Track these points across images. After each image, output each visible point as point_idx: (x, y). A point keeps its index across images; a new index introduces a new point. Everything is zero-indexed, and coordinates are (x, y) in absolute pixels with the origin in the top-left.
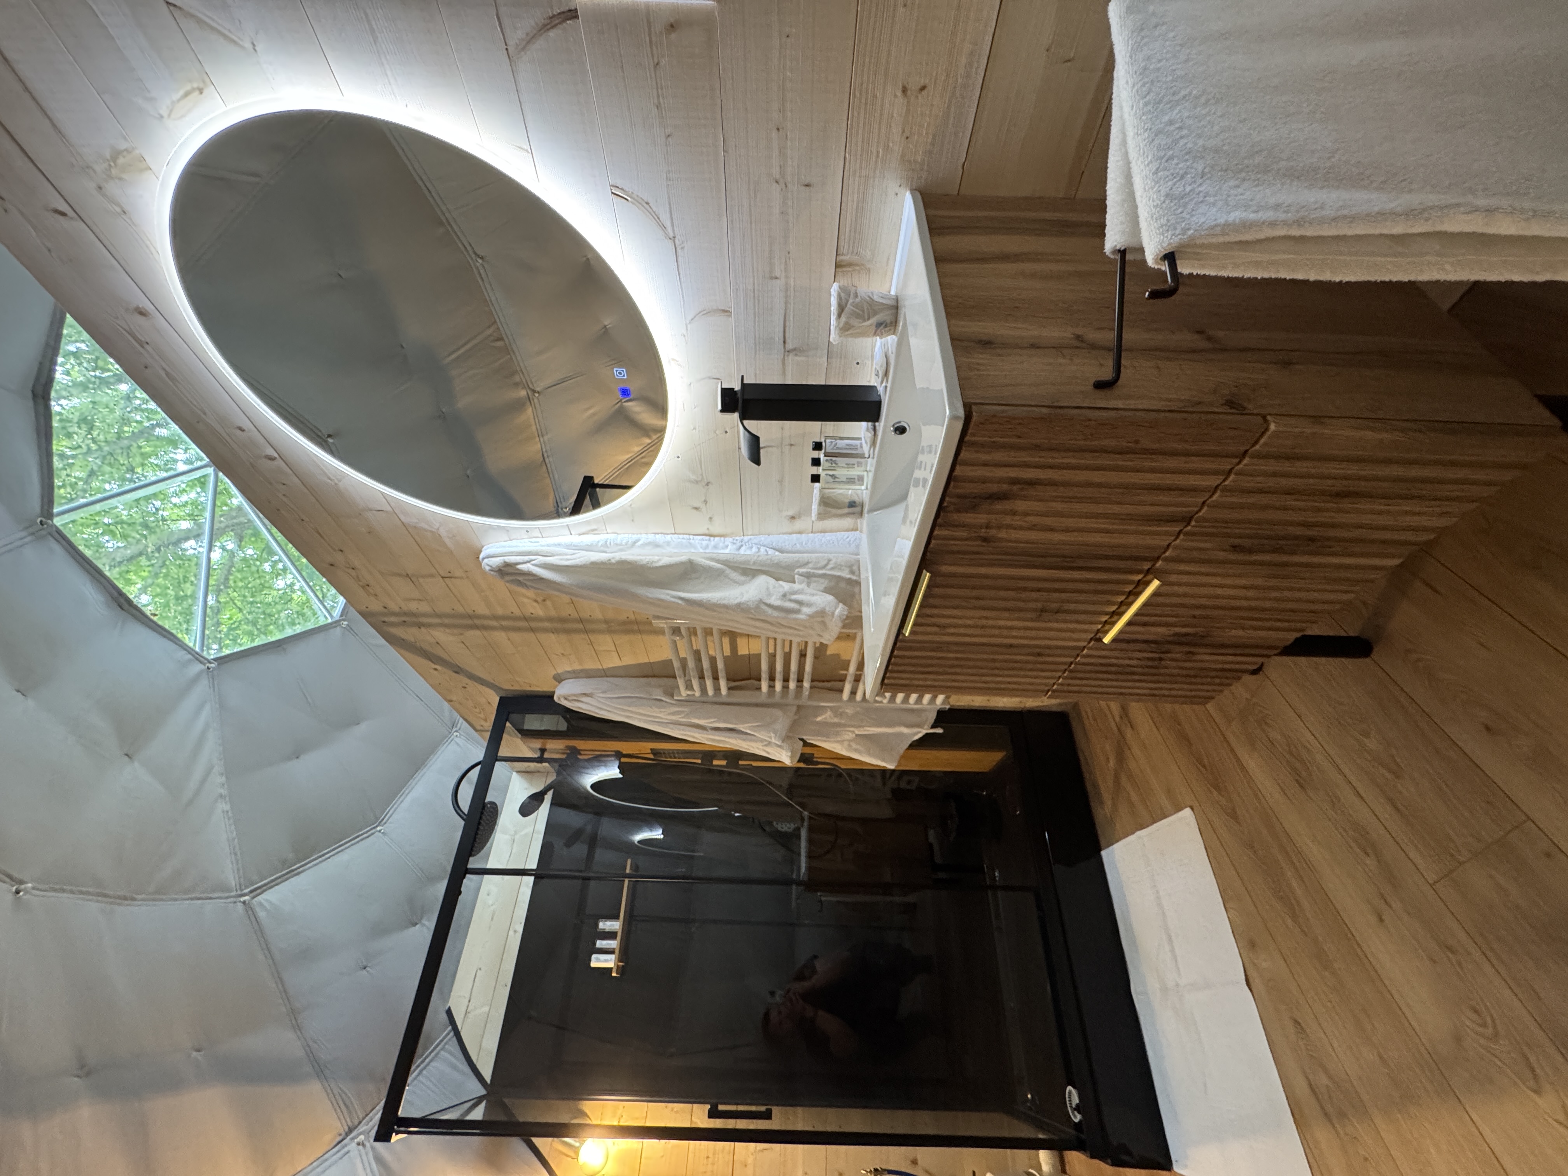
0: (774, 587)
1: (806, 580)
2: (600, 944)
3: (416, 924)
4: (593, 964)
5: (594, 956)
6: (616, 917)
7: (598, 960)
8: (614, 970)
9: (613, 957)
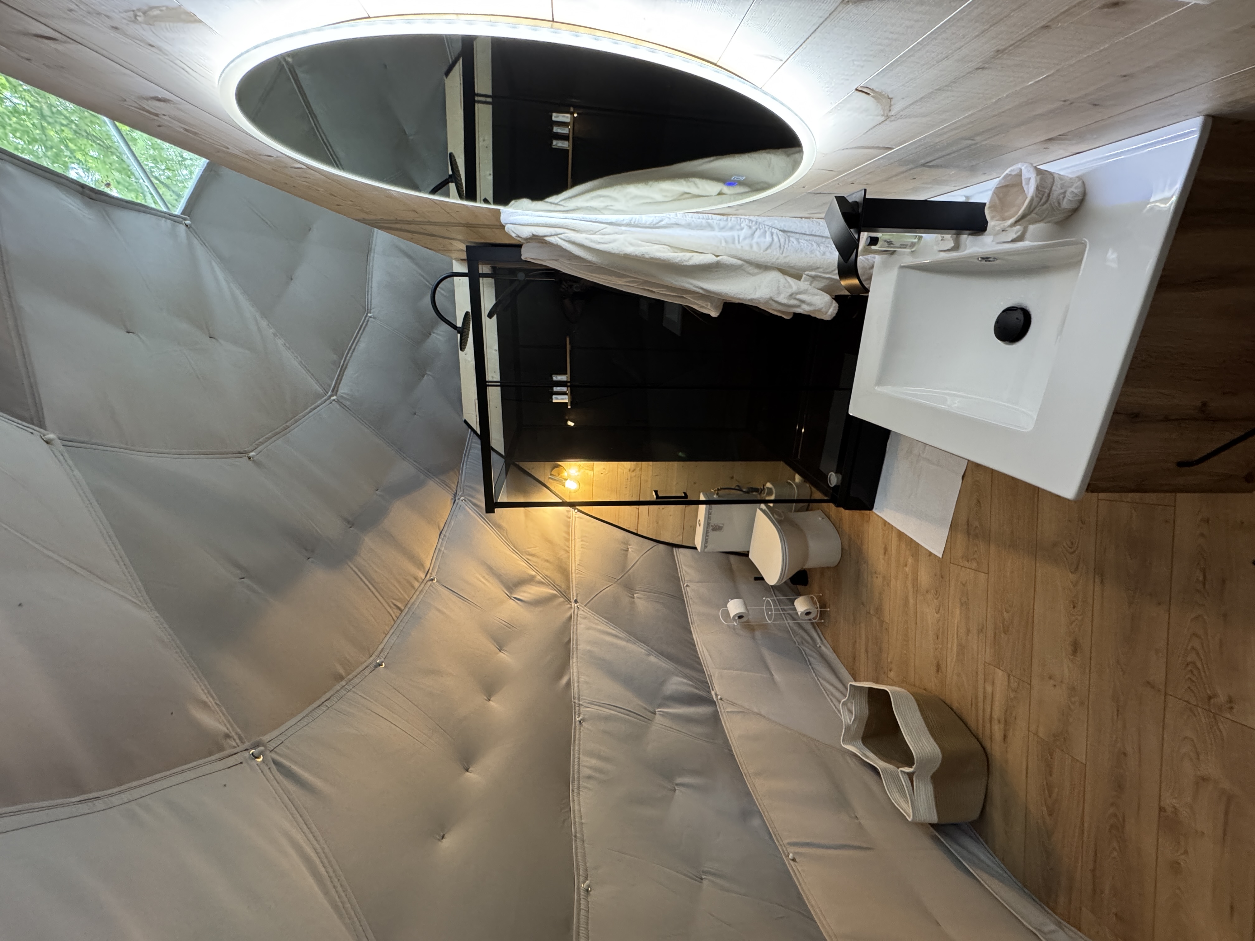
0: (785, 287)
1: (811, 279)
2: (556, 389)
3: (424, 375)
4: (554, 401)
5: (554, 397)
6: (565, 373)
7: (557, 399)
8: (569, 404)
9: (566, 397)
